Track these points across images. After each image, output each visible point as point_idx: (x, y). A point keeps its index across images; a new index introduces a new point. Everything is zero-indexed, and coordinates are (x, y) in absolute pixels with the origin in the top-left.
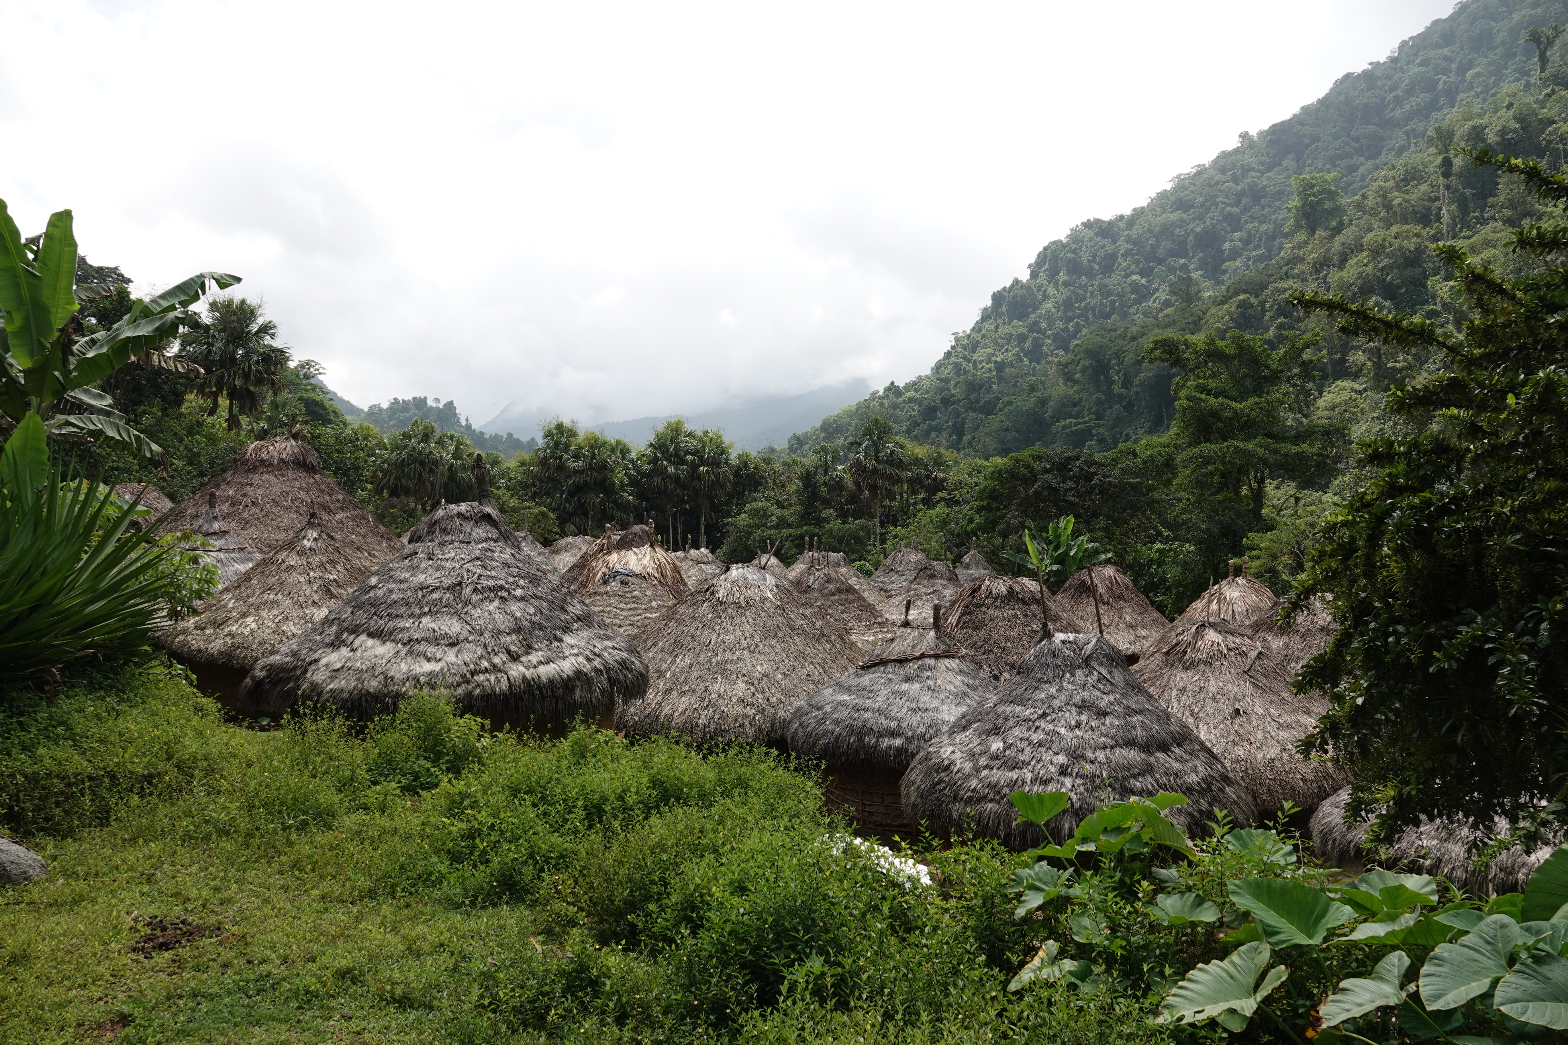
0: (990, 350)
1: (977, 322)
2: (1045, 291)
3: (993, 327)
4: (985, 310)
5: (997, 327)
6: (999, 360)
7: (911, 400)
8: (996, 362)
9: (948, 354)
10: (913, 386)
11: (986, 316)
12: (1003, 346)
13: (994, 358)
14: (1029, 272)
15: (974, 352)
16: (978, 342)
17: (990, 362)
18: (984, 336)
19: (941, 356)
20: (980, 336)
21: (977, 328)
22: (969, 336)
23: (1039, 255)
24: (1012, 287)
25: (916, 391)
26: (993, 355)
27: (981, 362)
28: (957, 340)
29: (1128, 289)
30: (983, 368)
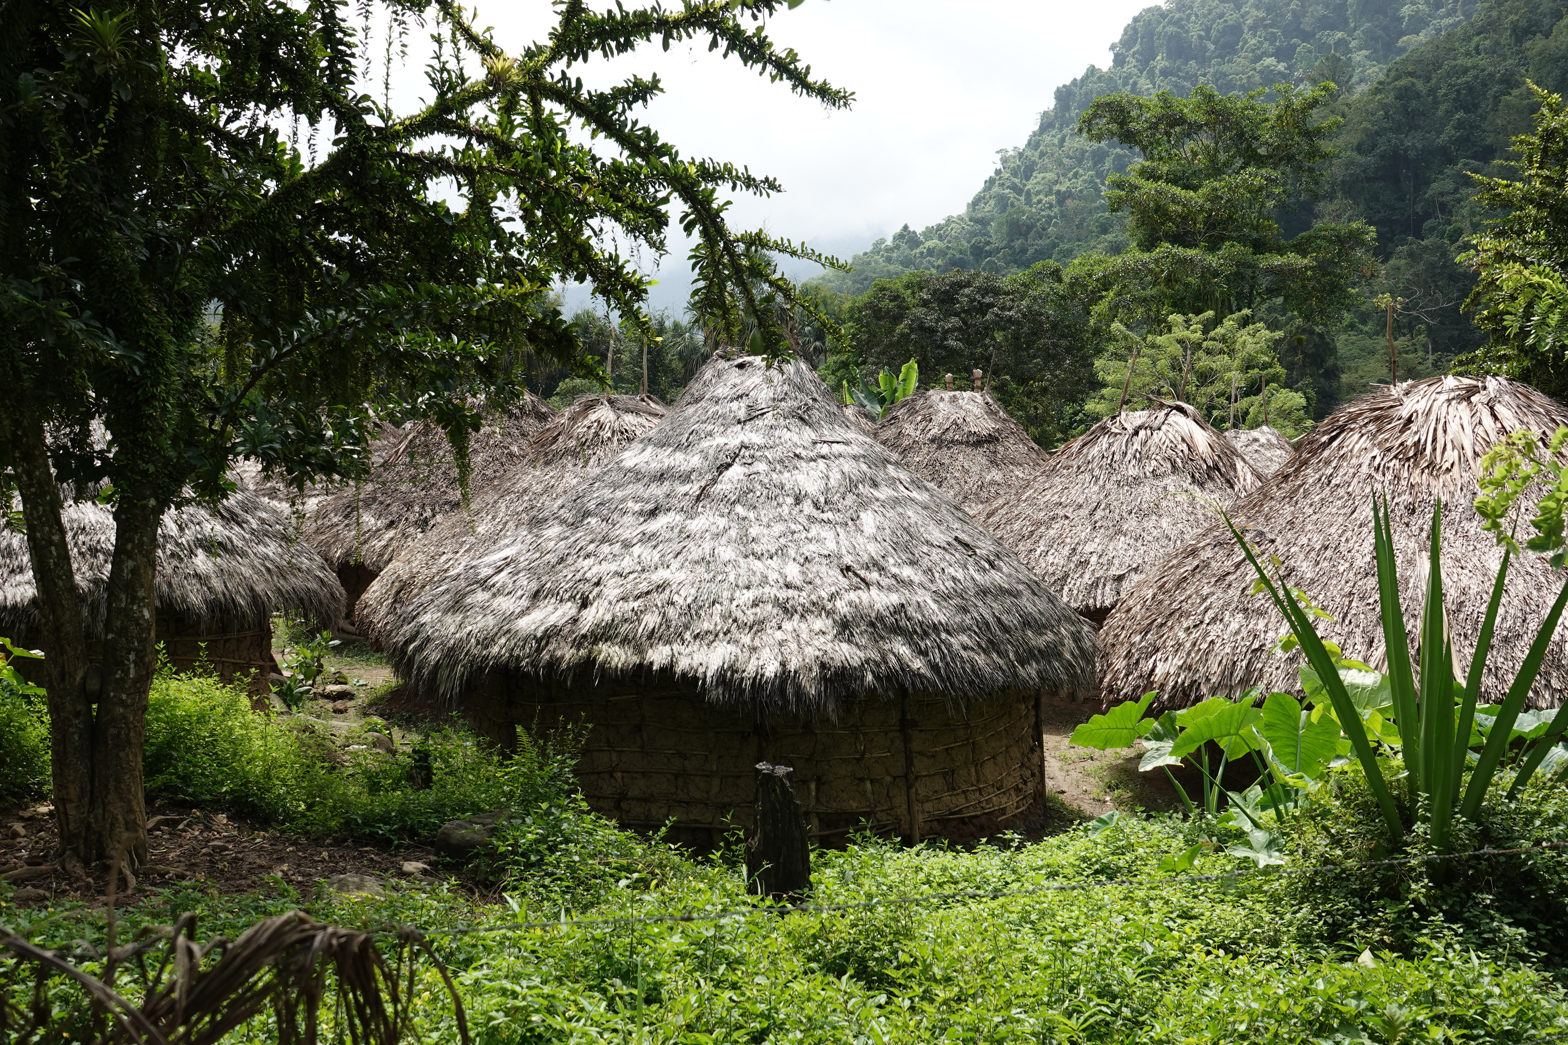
0: (1050, 176)
1: (1035, 134)
2: (1135, 84)
3: (1056, 141)
4: (1045, 114)
5: (1062, 141)
6: (1063, 189)
7: (931, 252)
8: (1059, 191)
9: (990, 182)
10: (937, 231)
11: (1047, 124)
12: (1070, 170)
13: (1057, 188)
14: (1111, 56)
15: (1028, 179)
16: (1034, 163)
17: (1050, 192)
18: (1042, 155)
19: (981, 186)
20: (1037, 154)
21: (1034, 143)
22: (1021, 155)
23: (1126, 30)
24: (1086, 78)
25: (941, 238)
26: (1056, 182)
27: (1038, 193)
28: (1004, 161)
29: (1257, 78)
30: (1040, 201)
